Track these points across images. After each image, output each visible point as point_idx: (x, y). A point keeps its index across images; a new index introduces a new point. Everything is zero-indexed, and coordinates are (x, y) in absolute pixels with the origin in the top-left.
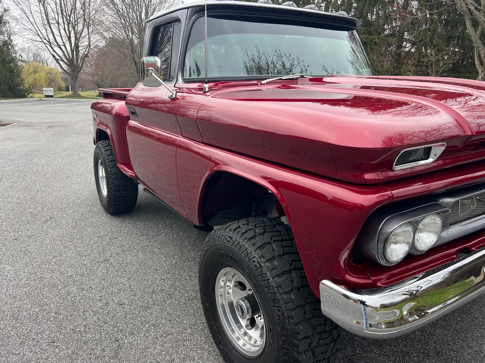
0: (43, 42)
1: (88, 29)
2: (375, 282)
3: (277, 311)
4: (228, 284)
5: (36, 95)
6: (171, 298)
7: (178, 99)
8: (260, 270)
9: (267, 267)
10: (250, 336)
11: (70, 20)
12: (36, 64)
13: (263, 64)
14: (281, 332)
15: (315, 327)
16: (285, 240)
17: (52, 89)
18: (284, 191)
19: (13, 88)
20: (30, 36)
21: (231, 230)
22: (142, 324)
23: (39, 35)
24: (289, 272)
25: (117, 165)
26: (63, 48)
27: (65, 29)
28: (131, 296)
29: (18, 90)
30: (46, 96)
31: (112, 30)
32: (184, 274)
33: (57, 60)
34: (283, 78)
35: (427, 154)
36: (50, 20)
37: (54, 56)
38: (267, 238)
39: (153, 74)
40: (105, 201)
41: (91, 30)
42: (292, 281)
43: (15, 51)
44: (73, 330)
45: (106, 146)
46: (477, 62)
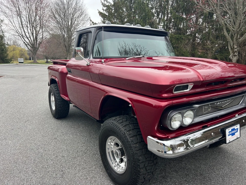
0: (19, 36)
1: (42, 30)
2: (168, 137)
3: (131, 152)
4: (112, 143)
5: (14, 62)
6: (86, 154)
7: (90, 65)
8: (124, 135)
9: (127, 134)
10: (120, 165)
11: (33, 25)
12: (14, 46)
13: (127, 49)
14: (133, 160)
15: (146, 158)
16: (135, 124)
17: (23, 59)
18: (135, 103)
19: (3, 58)
20: (13, 33)
21: (113, 120)
22: (73, 164)
23: (17, 32)
24: (136, 136)
25: (60, 95)
26: (29, 39)
27: (30, 30)
28: (68, 153)
29: (5, 59)
30: (20, 63)
31: (54, 30)
32: (92, 144)
33: (26, 45)
34: (135, 57)
35: (186, 87)
36: (23, 25)
37: (24, 43)
38: (127, 123)
39: (80, 55)
40: (54, 112)
41: (43, 30)
42: (137, 139)
43: (5, 40)
44: (42, 167)
45: (55, 87)
46: (230, 48)
